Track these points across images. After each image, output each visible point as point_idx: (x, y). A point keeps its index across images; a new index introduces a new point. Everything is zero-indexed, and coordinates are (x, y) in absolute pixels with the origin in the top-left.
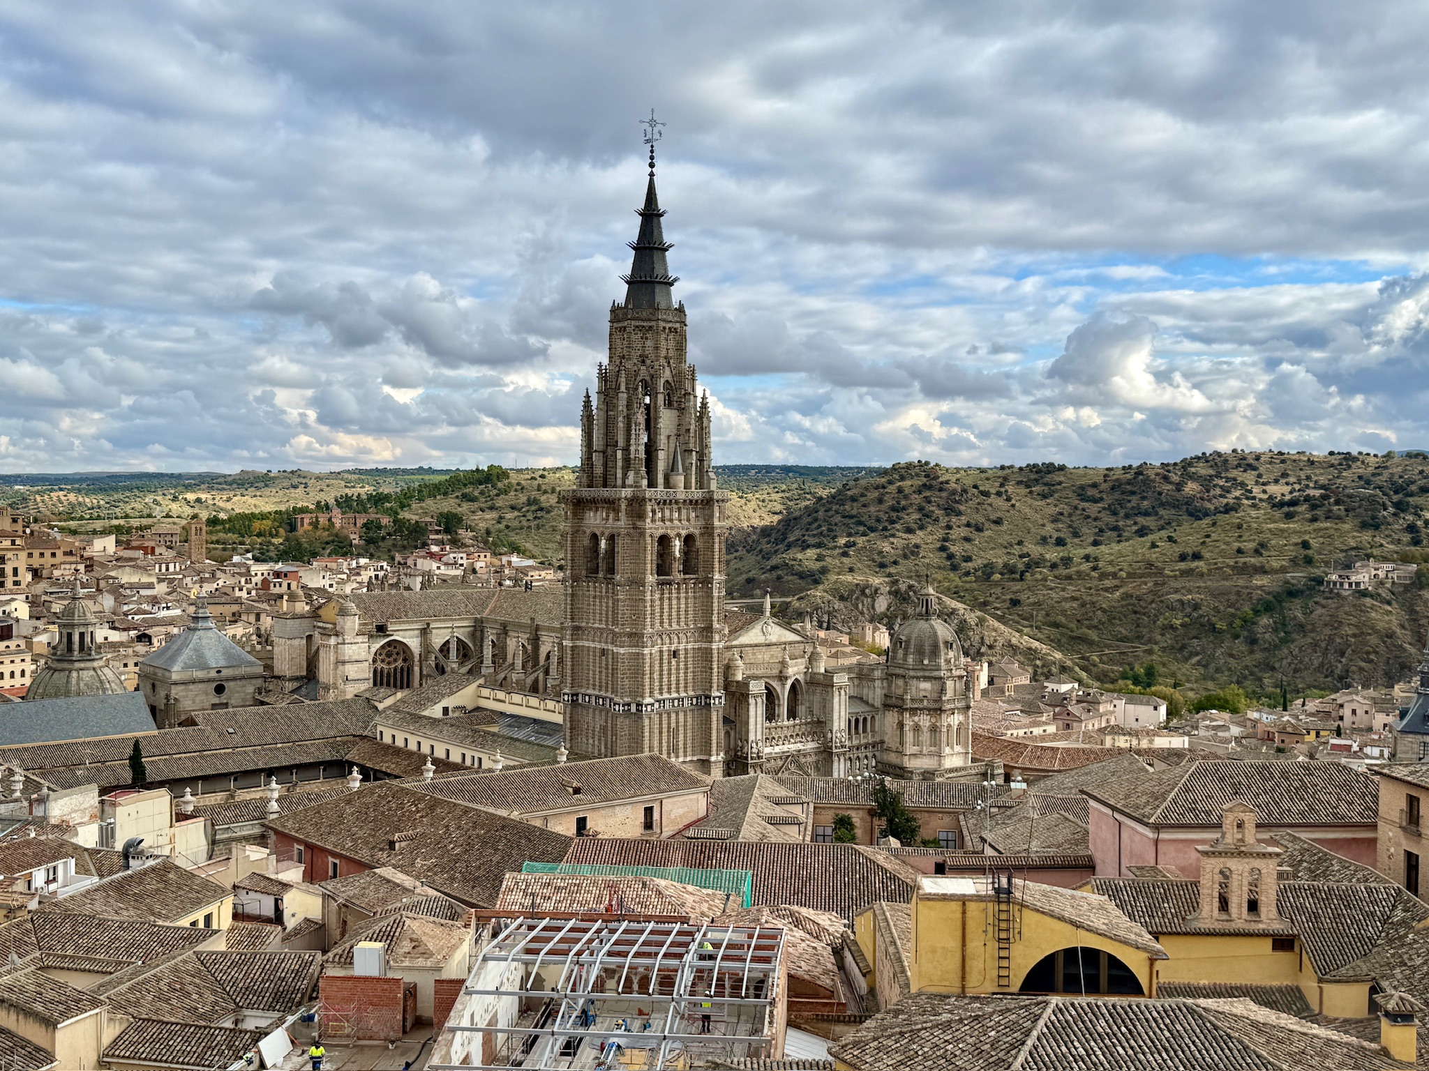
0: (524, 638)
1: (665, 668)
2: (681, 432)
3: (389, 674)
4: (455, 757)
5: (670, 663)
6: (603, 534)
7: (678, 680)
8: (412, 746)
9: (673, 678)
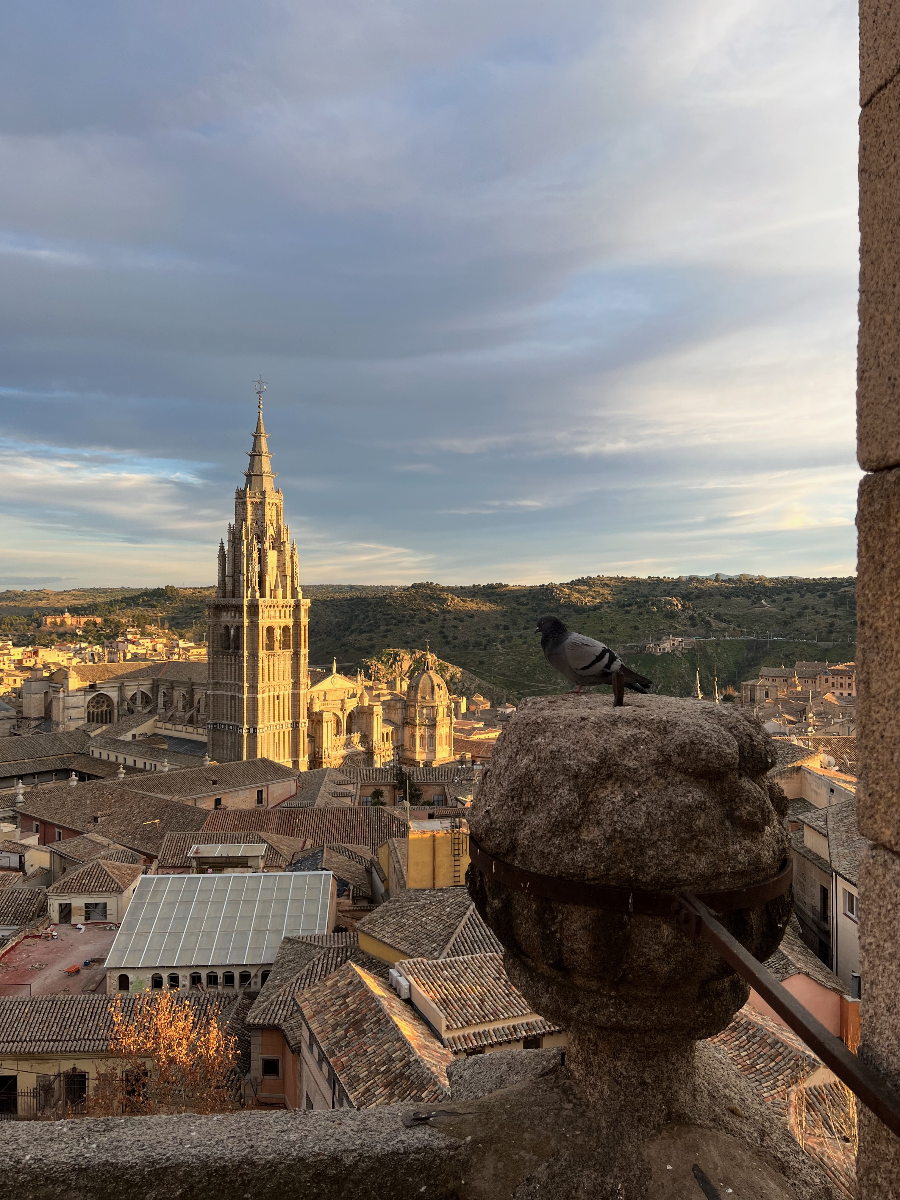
0: (183, 690)
1: (271, 706)
2: (281, 565)
3: (97, 714)
4: (140, 765)
5: (274, 703)
6: (232, 626)
7: (279, 713)
8: (112, 759)
9: (276, 712)
